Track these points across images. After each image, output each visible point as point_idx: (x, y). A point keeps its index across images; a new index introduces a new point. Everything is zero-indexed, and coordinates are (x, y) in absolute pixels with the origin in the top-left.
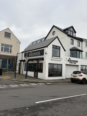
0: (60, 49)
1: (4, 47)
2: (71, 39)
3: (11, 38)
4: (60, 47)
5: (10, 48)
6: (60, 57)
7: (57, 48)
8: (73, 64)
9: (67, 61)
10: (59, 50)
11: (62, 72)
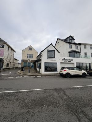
1: (29, 56)
2: (69, 45)
3: (32, 51)
4: (54, 51)
5: (32, 56)
7: (52, 51)
8: (68, 62)
9: (62, 60)
10: (54, 53)
11: (57, 68)
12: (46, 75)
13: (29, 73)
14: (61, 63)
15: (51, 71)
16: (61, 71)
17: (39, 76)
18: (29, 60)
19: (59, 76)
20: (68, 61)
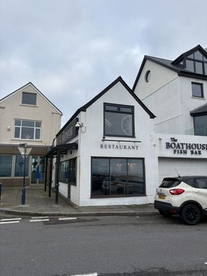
0: (133, 113)
1: (21, 127)
2: (192, 83)
3: (37, 105)
4: (132, 107)
5: (35, 128)
6: (133, 136)
7: (122, 110)
8: (189, 155)
9: (165, 146)
10: (131, 116)
11: (144, 183)
12: (99, 213)
13: (23, 203)
14: (161, 159)
15: (120, 192)
16: (161, 195)
17: (65, 215)
18: (23, 145)
19: (153, 214)
20: (189, 151)
